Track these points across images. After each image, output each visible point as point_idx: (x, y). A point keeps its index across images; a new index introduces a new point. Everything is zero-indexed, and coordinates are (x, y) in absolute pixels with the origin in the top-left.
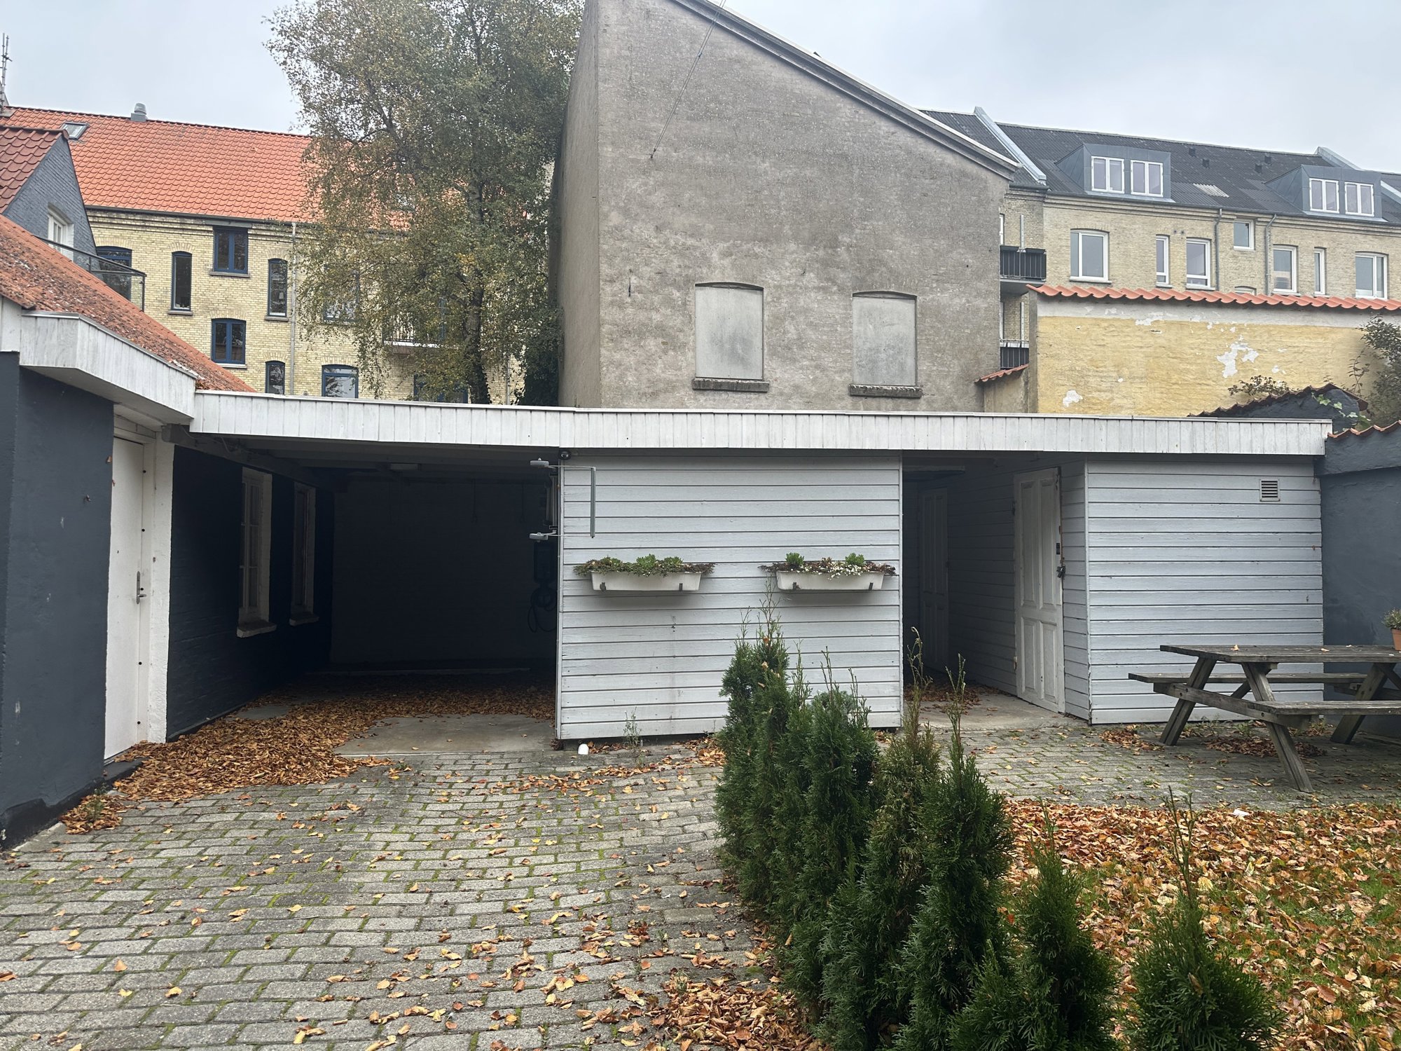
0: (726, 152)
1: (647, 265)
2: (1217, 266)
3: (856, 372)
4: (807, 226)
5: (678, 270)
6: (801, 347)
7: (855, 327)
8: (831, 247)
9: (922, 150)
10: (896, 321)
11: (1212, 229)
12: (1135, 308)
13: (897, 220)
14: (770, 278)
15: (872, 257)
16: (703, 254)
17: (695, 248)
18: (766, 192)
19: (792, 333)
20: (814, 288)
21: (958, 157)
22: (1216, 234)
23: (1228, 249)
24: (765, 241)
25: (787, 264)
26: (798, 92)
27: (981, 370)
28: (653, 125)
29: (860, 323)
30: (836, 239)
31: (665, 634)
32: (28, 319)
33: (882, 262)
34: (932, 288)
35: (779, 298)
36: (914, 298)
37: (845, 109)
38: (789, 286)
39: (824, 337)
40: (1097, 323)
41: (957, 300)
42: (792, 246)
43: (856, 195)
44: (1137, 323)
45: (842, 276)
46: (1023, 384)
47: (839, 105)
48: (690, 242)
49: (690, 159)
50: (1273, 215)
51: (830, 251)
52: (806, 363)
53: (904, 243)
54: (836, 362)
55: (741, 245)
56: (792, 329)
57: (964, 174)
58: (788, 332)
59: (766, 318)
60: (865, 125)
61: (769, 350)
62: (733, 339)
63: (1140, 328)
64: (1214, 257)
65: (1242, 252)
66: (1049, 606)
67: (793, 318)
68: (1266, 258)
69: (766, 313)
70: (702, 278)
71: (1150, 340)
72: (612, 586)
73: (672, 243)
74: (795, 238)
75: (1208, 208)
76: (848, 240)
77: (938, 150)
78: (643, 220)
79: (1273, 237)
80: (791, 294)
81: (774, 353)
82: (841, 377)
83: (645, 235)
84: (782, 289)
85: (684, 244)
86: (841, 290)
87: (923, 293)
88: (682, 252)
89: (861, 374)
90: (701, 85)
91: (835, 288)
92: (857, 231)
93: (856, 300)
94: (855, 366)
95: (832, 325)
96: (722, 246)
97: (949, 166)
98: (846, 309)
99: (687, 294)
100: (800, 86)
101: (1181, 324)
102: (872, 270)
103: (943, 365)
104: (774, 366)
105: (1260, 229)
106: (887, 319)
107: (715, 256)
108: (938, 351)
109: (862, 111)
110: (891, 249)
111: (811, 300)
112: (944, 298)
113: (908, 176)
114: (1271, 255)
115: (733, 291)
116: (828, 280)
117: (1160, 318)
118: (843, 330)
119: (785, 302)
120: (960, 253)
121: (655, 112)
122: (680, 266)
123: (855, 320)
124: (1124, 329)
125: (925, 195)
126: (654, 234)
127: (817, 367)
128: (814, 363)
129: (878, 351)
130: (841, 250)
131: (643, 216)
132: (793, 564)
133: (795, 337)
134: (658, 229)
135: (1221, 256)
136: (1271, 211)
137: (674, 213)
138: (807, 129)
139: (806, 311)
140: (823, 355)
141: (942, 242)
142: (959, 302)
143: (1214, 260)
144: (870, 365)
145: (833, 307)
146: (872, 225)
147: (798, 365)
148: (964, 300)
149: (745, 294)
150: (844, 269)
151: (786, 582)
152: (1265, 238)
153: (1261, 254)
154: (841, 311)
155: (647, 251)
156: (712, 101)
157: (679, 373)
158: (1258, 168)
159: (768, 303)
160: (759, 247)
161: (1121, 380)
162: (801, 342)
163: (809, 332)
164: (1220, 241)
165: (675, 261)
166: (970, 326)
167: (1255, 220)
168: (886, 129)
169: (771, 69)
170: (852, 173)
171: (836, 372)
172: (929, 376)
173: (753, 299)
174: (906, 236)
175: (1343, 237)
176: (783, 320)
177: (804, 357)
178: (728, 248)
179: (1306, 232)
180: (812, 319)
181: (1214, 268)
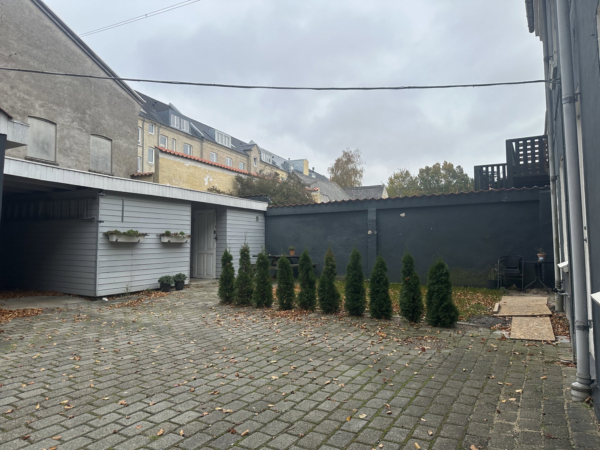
0: (43, 64)
1: (5, 102)
2: (143, 138)
3: (91, 164)
4: (75, 103)
5: (20, 108)
6: (71, 151)
7: (91, 147)
8: (83, 114)
9: (115, 86)
10: (105, 148)
11: (142, 124)
12: (184, 159)
13: (106, 110)
14: (59, 120)
15: (97, 121)
16: (32, 104)
17: (29, 100)
18: (59, 85)
19: (68, 145)
20: (77, 128)
21: (126, 92)
22: (143, 126)
23: (147, 132)
24: (58, 105)
25: (66, 116)
26: (72, 49)
27: (132, 171)
28: (11, 41)
29: (92, 146)
30: (85, 111)
31: (129, 257)
32: (10, 122)
33: (101, 125)
34: (117, 138)
35: (63, 129)
36: (111, 140)
37: (90, 62)
38: (67, 125)
39: (80, 149)
40: (175, 162)
41: (125, 144)
42: (69, 110)
43: (92, 96)
44: (185, 165)
45: (87, 126)
46: (153, 179)
47: (87, 59)
48: (26, 97)
49: (28, 61)
50: (161, 124)
51: (83, 115)
52: (73, 158)
53: (108, 119)
54: (84, 159)
55: (48, 104)
56: (68, 143)
57: (128, 99)
58: (66, 144)
59: (58, 136)
60: (96, 71)
61: (59, 150)
62: (43, 143)
63: (186, 166)
64: (142, 134)
65: (151, 135)
66: (210, 249)
67: (68, 139)
68: (158, 139)
69: (58, 134)
70: (31, 114)
71: (188, 171)
72: (120, 240)
73: (18, 95)
74: (70, 107)
75: (141, 116)
76: (89, 113)
77: (120, 88)
78: (5, 82)
79: (160, 132)
80: (68, 129)
81: (60, 152)
82: (86, 165)
83: (5, 88)
84: (64, 126)
85: (23, 97)
86: (87, 131)
87: (114, 139)
88: (23, 100)
89: (93, 166)
90: (33, 32)
91: (84, 130)
92: (93, 110)
93: (92, 137)
94: (91, 162)
95: (83, 145)
96: (40, 102)
97: (123, 95)
98: (88, 139)
99: (24, 119)
100: (73, 47)
101: (195, 167)
102: (97, 127)
103: (120, 167)
104: (60, 157)
105: (157, 128)
106: (102, 146)
107: (37, 106)
108: (119, 162)
109: (95, 65)
110: (104, 120)
111: (75, 133)
112: (121, 142)
113: (111, 94)
114: (160, 138)
115: (44, 122)
116: (82, 126)
117: (191, 164)
118: (87, 147)
119: (65, 132)
120: (126, 128)
121: (12, 36)
122: (21, 106)
123: (91, 144)
124: (182, 166)
125: (116, 103)
126: (9, 89)
127: (77, 160)
128: (76, 159)
129: (99, 158)
130: (87, 116)
131: (5, 80)
132: (168, 234)
133: (69, 146)
134: (11, 87)
135: (144, 134)
136: (160, 122)
137: (19, 83)
138: (75, 65)
139: (73, 137)
140: (80, 156)
141: (121, 122)
142: (126, 145)
143: (142, 135)
144: (96, 163)
145: (83, 137)
146: (98, 109)
147: (70, 158)
148: (127, 145)
149: (49, 124)
150: (88, 124)
151: (165, 240)
152: (158, 131)
153: (157, 137)
154: (86, 140)
155: (6, 96)
156: (38, 40)
157: (19, 153)
158: (153, 105)
159: (59, 130)
160: (56, 106)
161: (181, 182)
162: (71, 149)
163: (74, 145)
164: (144, 129)
165: (19, 103)
166: (129, 155)
167: (155, 124)
168: (103, 75)
169: (62, 36)
170: (91, 87)
171: (84, 163)
172: (116, 170)
173: (52, 128)
174: (109, 117)
175: (181, 137)
176: (64, 139)
177: (72, 155)
178: (43, 104)
179: (170, 133)
180: (75, 141)
181: (142, 138)
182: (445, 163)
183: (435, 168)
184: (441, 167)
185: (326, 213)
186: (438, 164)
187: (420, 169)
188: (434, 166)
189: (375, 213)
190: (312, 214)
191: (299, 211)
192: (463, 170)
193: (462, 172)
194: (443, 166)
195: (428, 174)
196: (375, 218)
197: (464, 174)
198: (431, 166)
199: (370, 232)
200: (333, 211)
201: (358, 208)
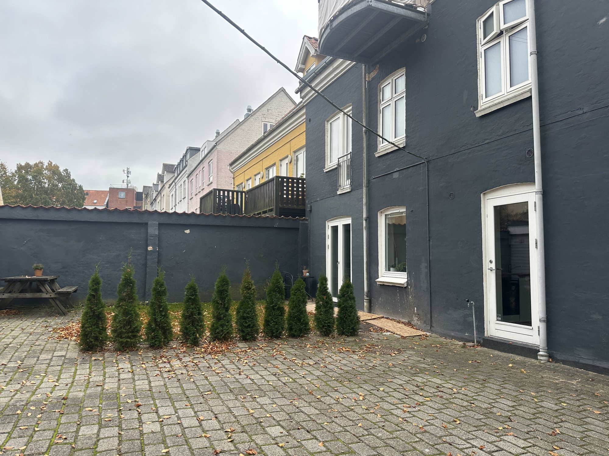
182: (50, 164)
183: (37, 166)
184: (45, 167)
185: (89, 221)
186: (42, 163)
187: (17, 164)
188: (36, 165)
189: (157, 228)
190: (66, 221)
191: (43, 215)
192: (70, 174)
193: (69, 177)
194: (46, 166)
195: (27, 172)
196: (157, 233)
197: (72, 178)
198: (32, 163)
199: (150, 248)
200: (100, 220)
201: (135, 219)
